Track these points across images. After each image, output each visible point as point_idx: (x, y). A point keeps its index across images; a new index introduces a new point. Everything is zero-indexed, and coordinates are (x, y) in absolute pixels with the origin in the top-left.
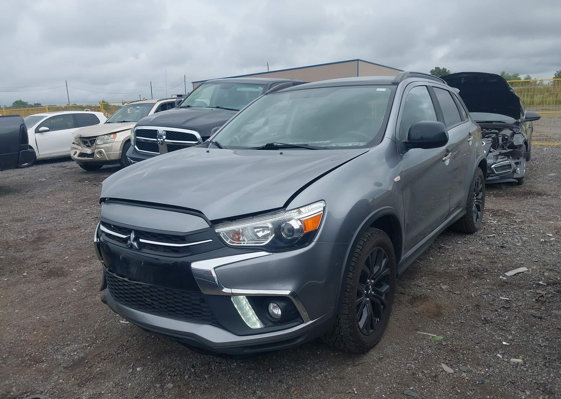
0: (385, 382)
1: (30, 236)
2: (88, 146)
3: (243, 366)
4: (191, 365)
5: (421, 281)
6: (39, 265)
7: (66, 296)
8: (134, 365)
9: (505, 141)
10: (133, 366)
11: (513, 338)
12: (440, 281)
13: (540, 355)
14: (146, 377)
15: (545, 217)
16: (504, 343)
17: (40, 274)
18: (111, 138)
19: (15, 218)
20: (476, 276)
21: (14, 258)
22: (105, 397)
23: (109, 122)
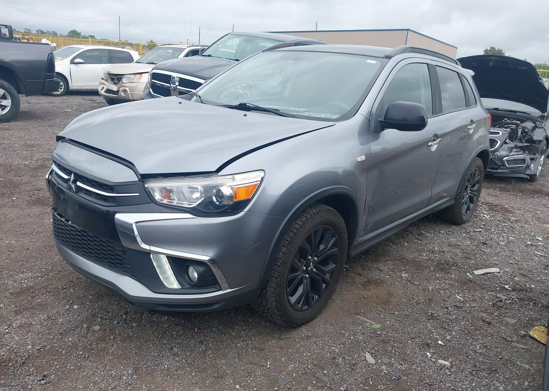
0: (301, 361)
1: (33, 163)
2: (115, 83)
3: (173, 320)
4: (125, 311)
5: (384, 265)
6: (31, 192)
7: (42, 225)
8: (74, 302)
9: (524, 134)
10: (71, 303)
11: (451, 339)
12: (403, 269)
13: (471, 361)
14: (79, 316)
15: (544, 220)
16: (440, 342)
17: (28, 200)
18: (136, 78)
19: (26, 144)
20: (442, 270)
21: (11, 182)
22: (33, 328)
23: (139, 62)
